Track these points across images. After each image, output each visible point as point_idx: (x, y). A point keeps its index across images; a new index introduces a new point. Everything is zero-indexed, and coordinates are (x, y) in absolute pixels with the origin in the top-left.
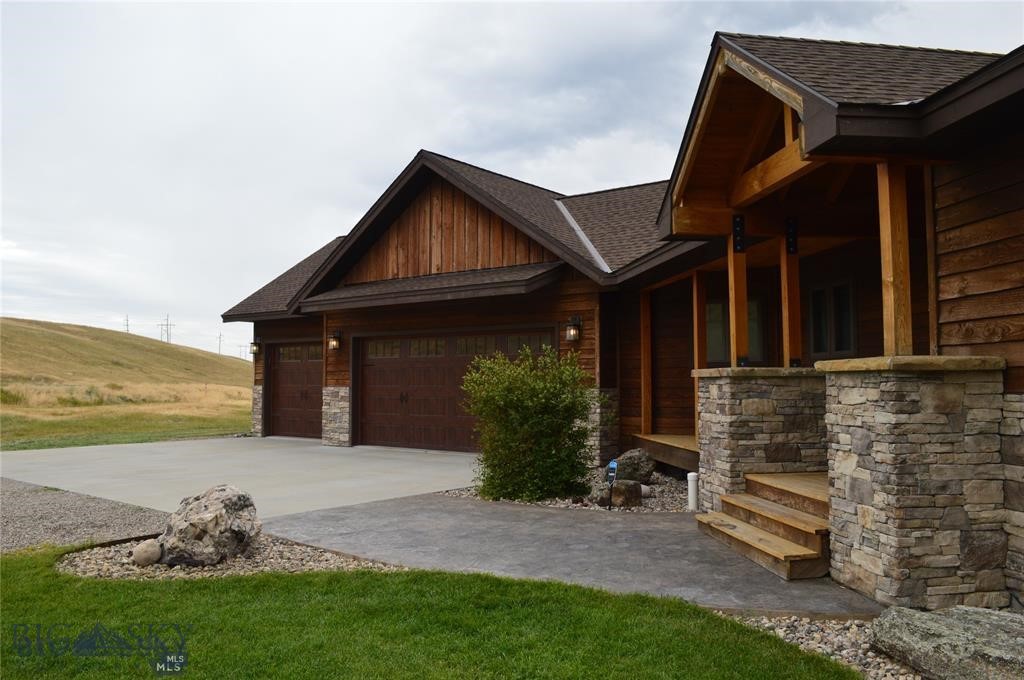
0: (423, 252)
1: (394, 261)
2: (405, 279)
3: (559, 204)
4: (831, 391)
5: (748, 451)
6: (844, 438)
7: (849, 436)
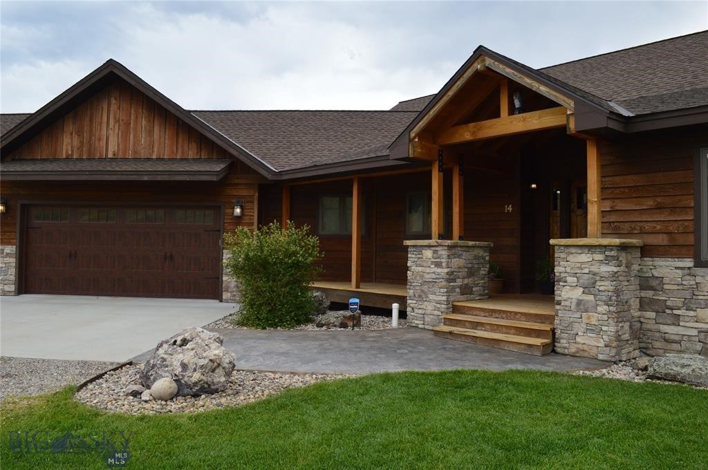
0: (99, 140)
1: (68, 144)
2: (80, 160)
4: (560, 255)
5: (454, 289)
7: (575, 279)
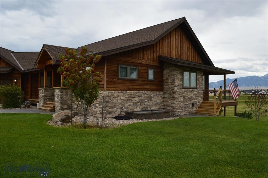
3: (11, 53)
4: (55, 91)
5: (46, 99)
6: (56, 96)
